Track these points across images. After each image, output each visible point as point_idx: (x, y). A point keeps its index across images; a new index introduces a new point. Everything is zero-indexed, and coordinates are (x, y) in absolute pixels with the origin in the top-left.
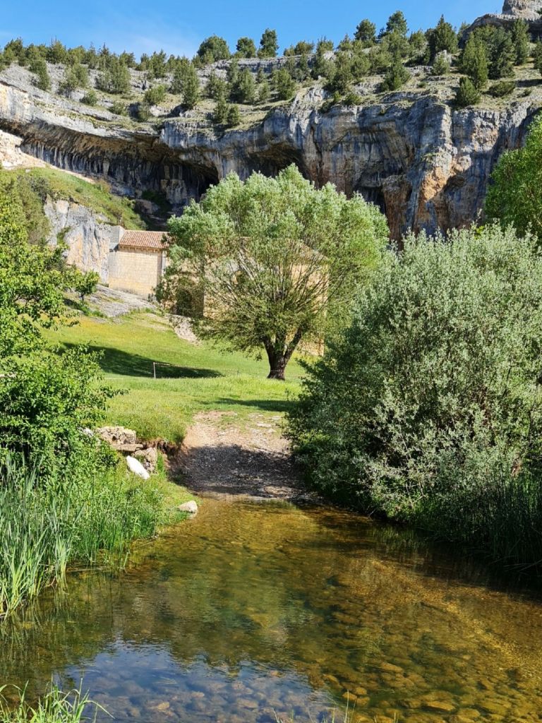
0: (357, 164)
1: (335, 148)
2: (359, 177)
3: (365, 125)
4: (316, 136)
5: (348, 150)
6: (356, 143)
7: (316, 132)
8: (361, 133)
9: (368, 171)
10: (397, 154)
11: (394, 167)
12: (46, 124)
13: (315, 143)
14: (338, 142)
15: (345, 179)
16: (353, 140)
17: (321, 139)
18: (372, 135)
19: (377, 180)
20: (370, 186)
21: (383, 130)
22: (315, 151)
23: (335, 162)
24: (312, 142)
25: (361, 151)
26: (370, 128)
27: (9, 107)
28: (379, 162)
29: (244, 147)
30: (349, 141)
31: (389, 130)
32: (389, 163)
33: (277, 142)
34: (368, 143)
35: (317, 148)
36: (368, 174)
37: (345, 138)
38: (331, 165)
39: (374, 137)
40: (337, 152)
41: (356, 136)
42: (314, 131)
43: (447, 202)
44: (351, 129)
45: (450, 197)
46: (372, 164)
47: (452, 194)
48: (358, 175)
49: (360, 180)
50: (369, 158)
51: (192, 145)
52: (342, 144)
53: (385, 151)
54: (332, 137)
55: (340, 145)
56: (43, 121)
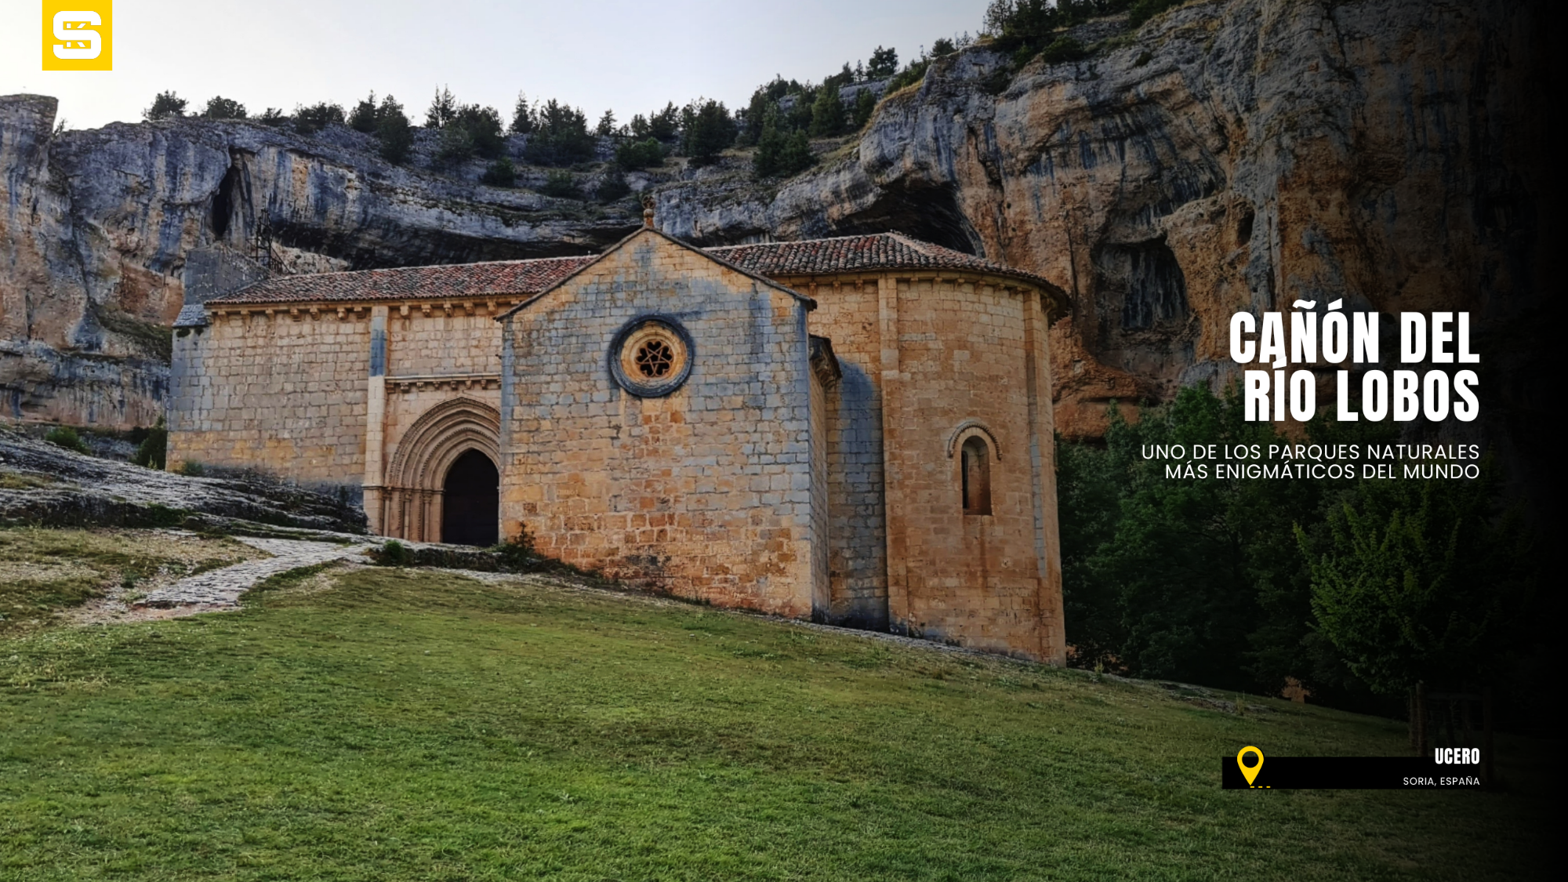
0: (1092, 193)
1: (1033, 164)
2: (1102, 220)
3: (1101, 98)
4: (982, 146)
5: (1065, 165)
6: (1084, 143)
7: (982, 138)
8: (1094, 118)
9: (1125, 205)
10: (1195, 148)
11: (1190, 185)
12: (397, 226)
13: (983, 163)
14: (1041, 150)
15: (1068, 231)
16: (1075, 138)
17: (997, 151)
18: (1123, 119)
19: (1149, 222)
20: (1134, 239)
21: (1151, 100)
22: (986, 180)
23: (1036, 197)
24: (975, 162)
25: (1099, 161)
26: (1117, 100)
27: (312, 200)
28: (1149, 180)
29: (823, 209)
30: (1066, 142)
31: (1166, 94)
32: (1176, 178)
33: (894, 176)
34: (1113, 140)
35: (989, 174)
36: (1124, 212)
37: (1056, 137)
38: (1029, 205)
39: (1129, 121)
40: (1038, 172)
41: (1082, 127)
42: (977, 137)
43: (1359, 225)
44: (1067, 113)
45: (1366, 214)
46: (1131, 187)
47: (1371, 205)
48: (1098, 219)
49: (1105, 229)
50: (1123, 174)
51: (711, 229)
52: (1048, 153)
53: (1160, 150)
54: (1024, 140)
55: (1044, 156)
56: (389, 221)
